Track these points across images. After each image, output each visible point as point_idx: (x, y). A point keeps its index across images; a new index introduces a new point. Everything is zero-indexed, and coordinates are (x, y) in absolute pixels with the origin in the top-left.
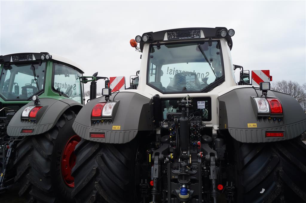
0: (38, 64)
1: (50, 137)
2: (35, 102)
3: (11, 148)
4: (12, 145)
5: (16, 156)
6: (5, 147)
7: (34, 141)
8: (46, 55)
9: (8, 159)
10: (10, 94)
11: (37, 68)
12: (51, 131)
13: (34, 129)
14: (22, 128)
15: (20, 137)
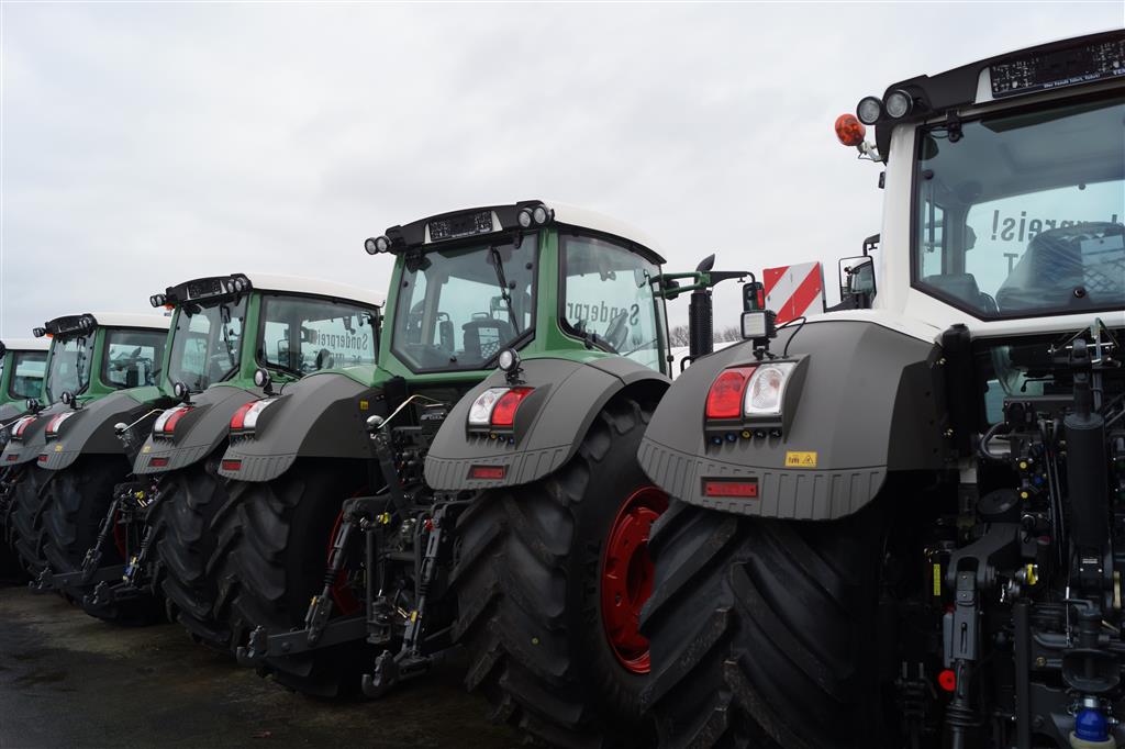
0: (511, 243)
1: (560, 492)
2: (509, 375)
3: (440, 530)
4: (442, 519)
5: (455, 556)
6: (421, 527)
7: (511, 507)
8: (534, 210)
9: (430, 565)
10: (430, 351)
11: (509, 257)
12: (563, 473)
13: (508, 466)
14: (472, 462)
15: (465, 494)
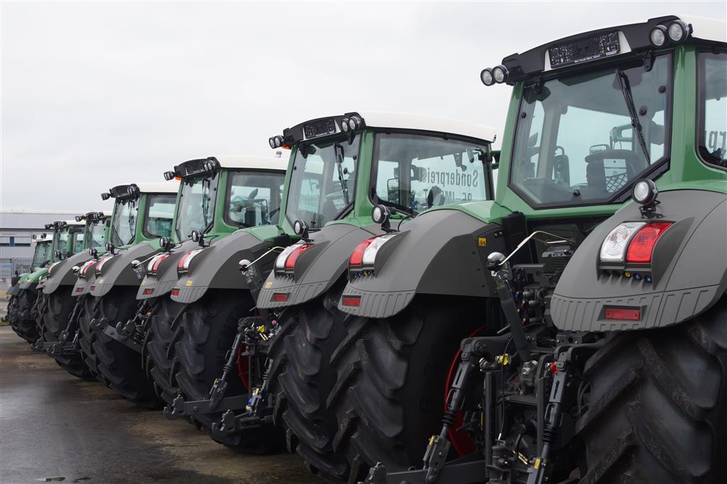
0: (641, 65)
2: (645, 208)
3: (565, 373)
4: (567, 363)
9: (554, 411)
11: (638, 82)
14: (604, 302)
